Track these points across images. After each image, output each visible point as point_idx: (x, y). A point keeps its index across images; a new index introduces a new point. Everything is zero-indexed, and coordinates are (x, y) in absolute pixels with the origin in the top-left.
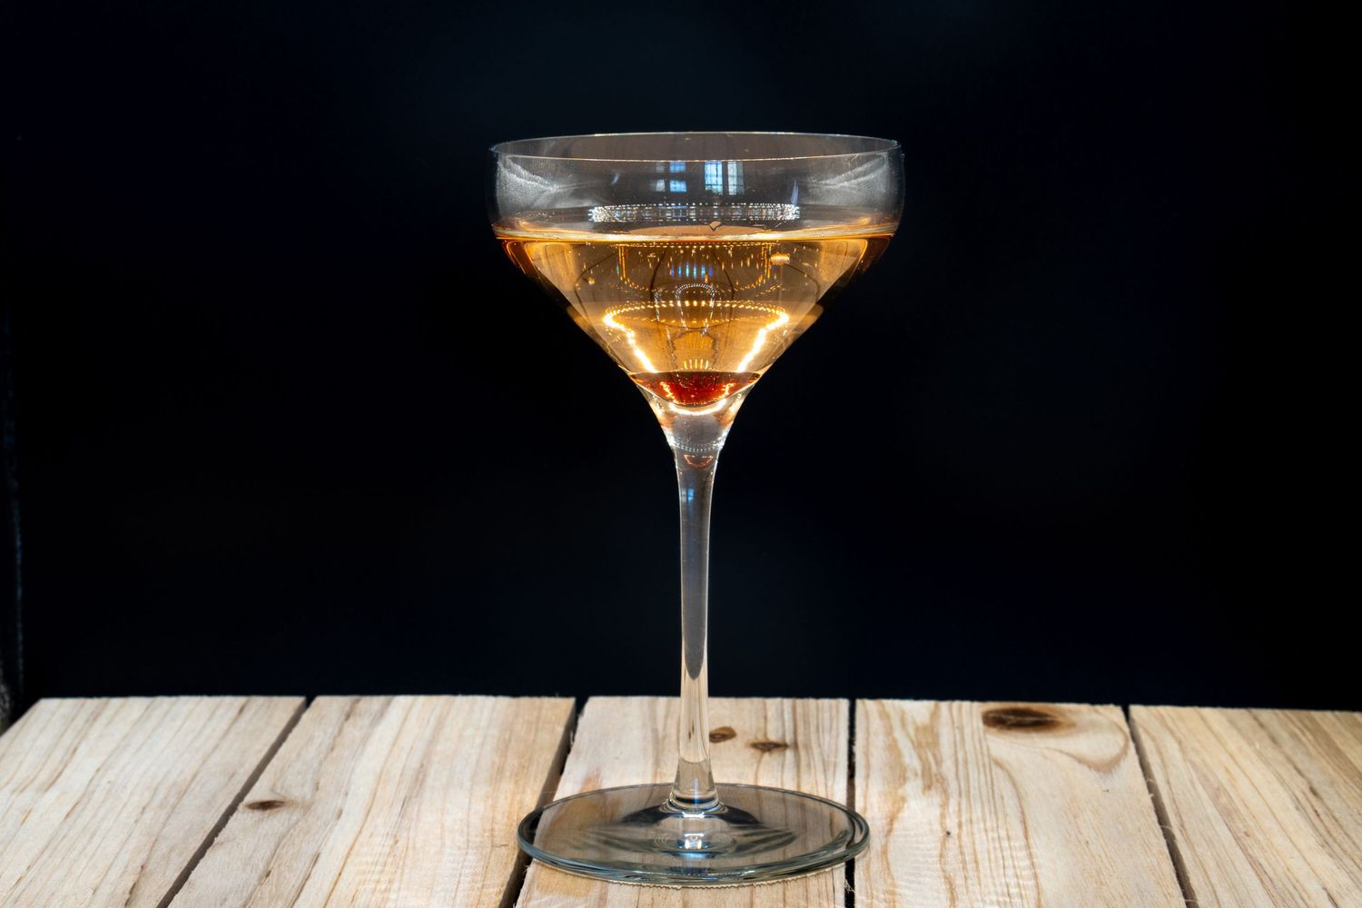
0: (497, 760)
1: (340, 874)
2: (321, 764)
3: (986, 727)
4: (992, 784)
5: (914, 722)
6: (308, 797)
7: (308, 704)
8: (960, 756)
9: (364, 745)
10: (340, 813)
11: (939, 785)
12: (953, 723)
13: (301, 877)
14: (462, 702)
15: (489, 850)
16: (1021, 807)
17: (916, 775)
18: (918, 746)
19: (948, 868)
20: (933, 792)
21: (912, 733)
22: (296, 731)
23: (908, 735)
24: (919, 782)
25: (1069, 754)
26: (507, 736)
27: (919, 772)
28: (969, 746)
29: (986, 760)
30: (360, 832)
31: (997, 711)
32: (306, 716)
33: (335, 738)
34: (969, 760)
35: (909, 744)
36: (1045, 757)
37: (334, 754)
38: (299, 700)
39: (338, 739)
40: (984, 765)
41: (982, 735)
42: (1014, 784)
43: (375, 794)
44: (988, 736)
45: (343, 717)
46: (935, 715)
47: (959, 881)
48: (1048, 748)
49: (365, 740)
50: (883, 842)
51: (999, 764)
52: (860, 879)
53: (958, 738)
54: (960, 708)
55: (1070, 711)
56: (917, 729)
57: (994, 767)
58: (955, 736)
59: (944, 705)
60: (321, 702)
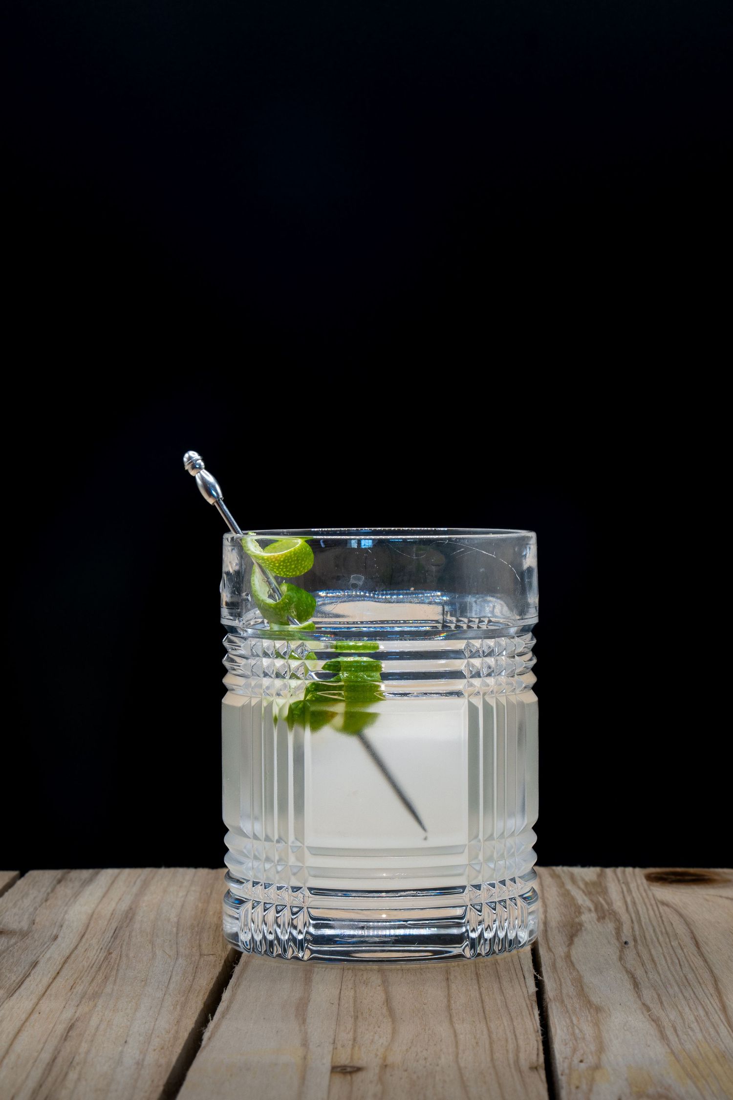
0: (200, 905)
1: (58, 973)
2: (36, 909)
3: (649, 883)
4: (661, 917)
5: (583, 880)
6: (25, 928)
7: (22, 875)
8: (629, 900)
9: (76, 897)
10: (56, 938)
11: (612, 916)
12: (619, 881)
13: (21, 976)
14: (165, 873)
15: (197, 958)
16: (690, 929)
17: (590, 910)
18: (588, 894)
19: (628, 966)
20: (607, 920)
21: (582, 886)
22: (10, 891)
23: (579, 888)
24: (594, 915)
25: (727, 898)
26: (209, 891)
27: (593, 909)
28: (635, 894)
29: (653, 902)
30: (76, 948)
31: (658, 873)
32: (20, 883)
33: (48, 894)
34: (637, 901)
35: (581, 892)
36: (707, 900)
37: (48, 903)
38: (13, 874)
39: (51, 895)
40: (651, 905)
41: (646, 887)
42: (681, 915)
43: (88, 926)
44: (652, 888)
45: (55, 882)
46: (600, 876)
47: (639, 973)
48: (708, 895)
49: (76, 895)
50: (566, 950)
51: (663, 903)
52: (547, 972)
53: (625, 889)
54: (624, 872)
55: (725, 873)
56: (586, 884)
57: (661, 908)
58: (622, 888)
59: (609, 871)
60: (33, 874)
